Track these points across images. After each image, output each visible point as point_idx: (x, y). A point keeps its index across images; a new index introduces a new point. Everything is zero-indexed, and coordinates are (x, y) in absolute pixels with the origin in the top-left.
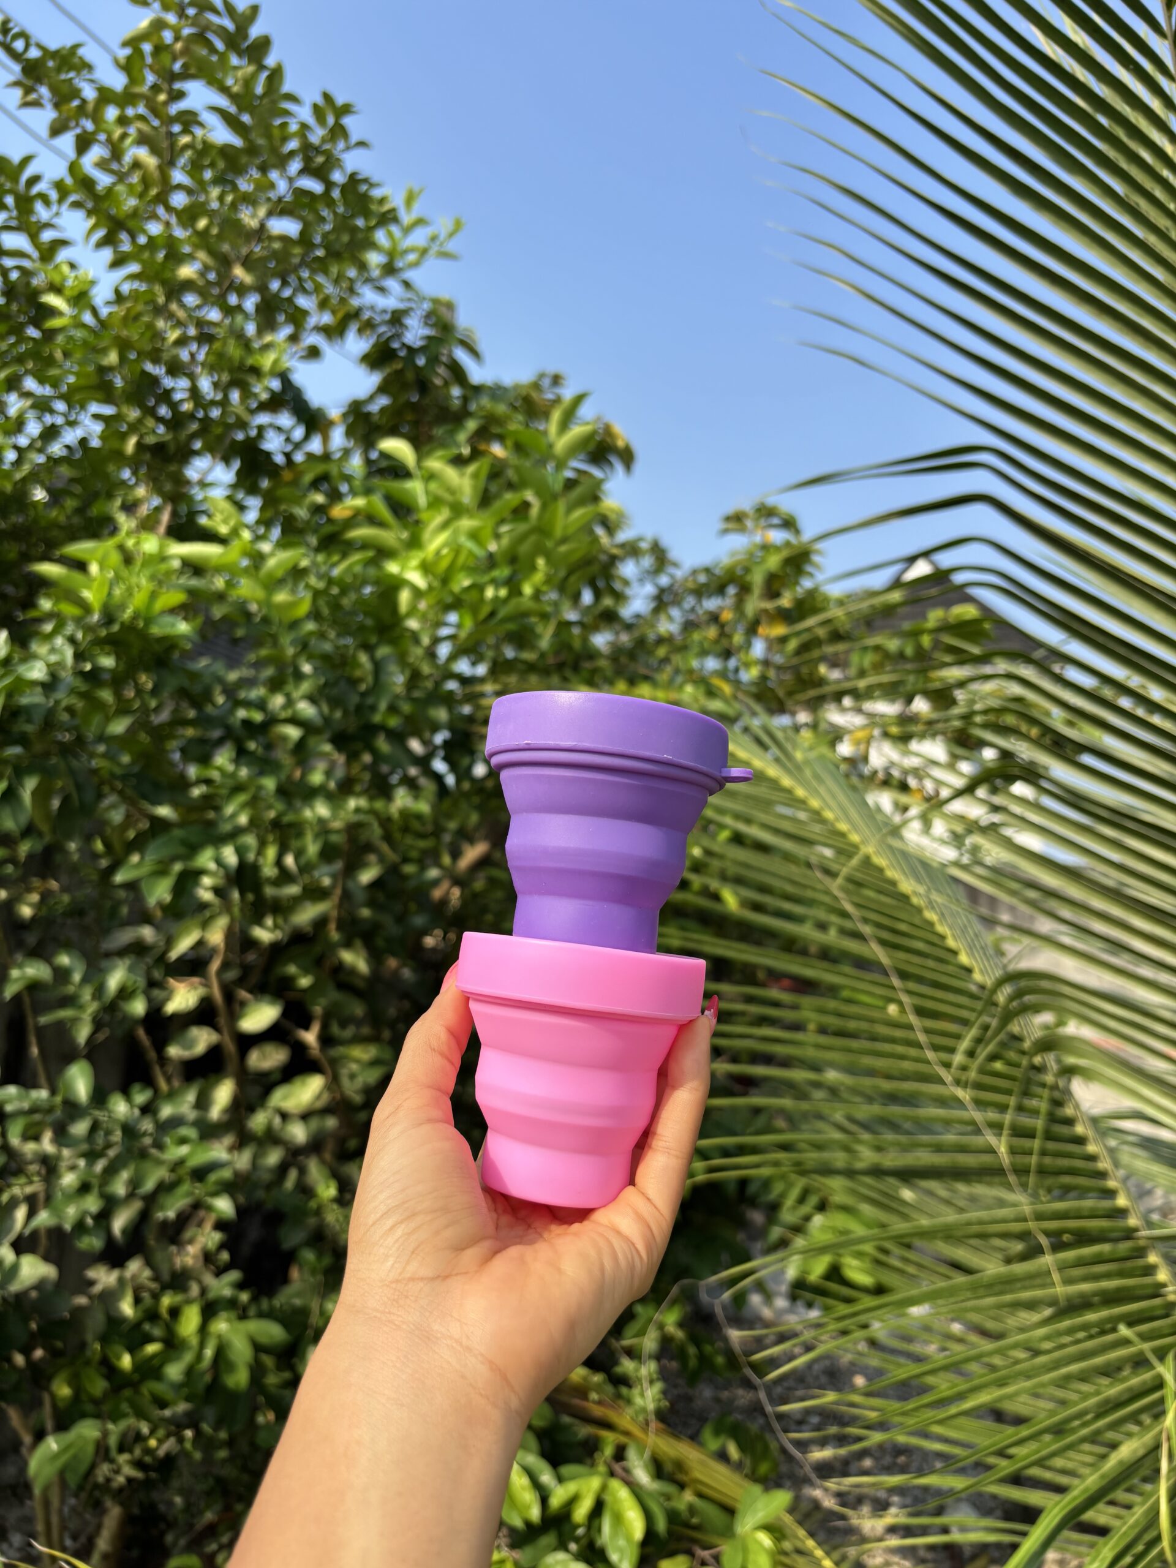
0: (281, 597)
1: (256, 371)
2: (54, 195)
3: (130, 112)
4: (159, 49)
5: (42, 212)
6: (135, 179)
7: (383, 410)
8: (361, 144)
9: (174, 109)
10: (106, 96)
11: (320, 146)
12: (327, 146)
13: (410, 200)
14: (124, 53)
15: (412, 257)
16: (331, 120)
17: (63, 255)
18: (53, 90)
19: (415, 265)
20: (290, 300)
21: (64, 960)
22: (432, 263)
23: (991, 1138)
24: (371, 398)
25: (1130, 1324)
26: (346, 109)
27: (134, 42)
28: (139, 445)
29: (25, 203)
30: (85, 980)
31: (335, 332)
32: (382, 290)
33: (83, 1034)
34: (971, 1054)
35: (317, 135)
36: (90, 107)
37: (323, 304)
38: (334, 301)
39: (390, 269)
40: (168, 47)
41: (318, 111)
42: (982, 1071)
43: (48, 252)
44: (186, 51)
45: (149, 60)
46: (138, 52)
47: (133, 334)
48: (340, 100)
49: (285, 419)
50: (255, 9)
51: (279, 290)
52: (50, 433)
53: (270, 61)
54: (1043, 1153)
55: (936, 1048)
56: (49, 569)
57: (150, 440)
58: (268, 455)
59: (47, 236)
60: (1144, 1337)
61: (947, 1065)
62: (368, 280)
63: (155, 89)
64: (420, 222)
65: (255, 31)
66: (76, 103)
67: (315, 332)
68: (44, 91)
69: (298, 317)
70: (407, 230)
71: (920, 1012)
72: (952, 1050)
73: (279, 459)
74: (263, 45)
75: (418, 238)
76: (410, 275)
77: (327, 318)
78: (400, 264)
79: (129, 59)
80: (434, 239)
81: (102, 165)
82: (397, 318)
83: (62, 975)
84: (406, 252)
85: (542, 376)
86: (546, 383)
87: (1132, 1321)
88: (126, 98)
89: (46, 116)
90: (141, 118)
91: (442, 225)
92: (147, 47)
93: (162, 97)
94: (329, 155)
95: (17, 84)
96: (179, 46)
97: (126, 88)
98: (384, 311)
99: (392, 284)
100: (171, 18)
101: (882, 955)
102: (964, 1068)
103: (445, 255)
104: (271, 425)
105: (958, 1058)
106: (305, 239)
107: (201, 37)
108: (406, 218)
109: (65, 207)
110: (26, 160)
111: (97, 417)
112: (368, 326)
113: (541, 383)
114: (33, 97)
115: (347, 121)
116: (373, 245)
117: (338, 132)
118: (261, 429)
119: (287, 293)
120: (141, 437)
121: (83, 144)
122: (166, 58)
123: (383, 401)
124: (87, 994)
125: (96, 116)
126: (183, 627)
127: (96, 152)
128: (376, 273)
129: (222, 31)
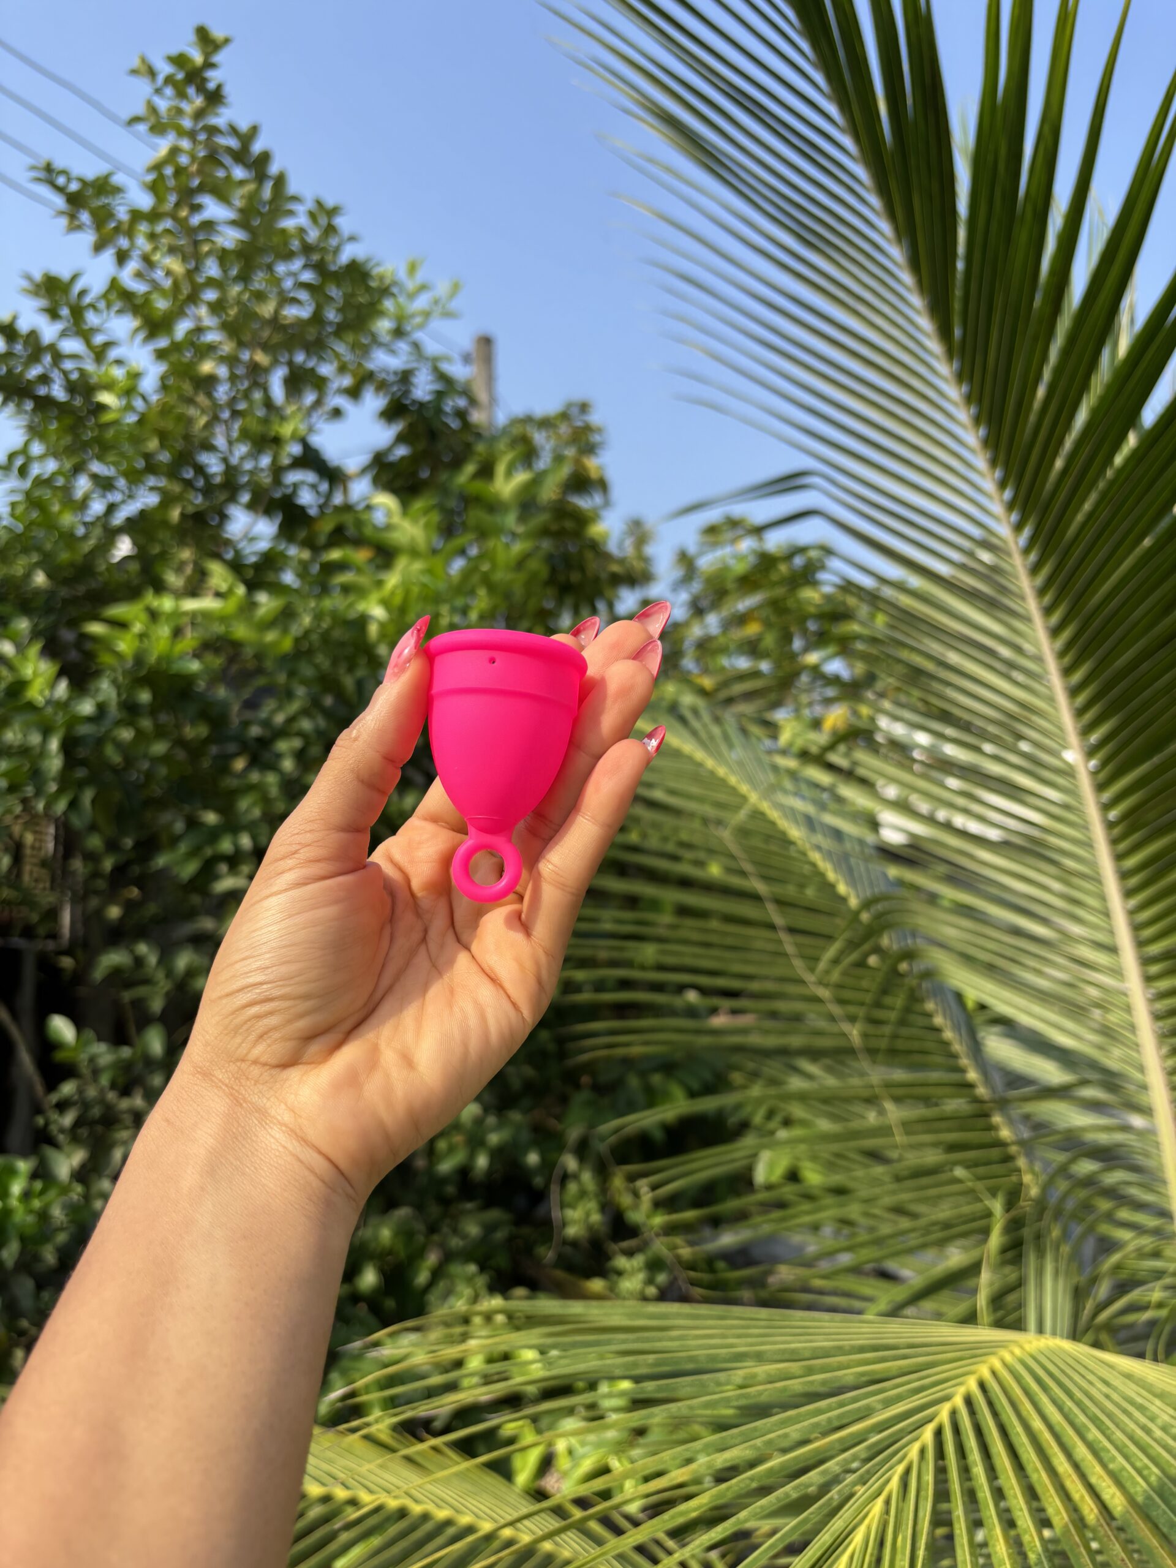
0: (271, 636)
1: (277, 441)
2: (102, 305)
3: (160, 228)
4: (179, 171)
5: (92, 319)
6: (167, 283)
7: (403, 458)
8: (352, 239)
9: (196, 220)
10: (136, 216)
11: (317, 246)
12: (322, 245)
13: (412, 268)
14: (150, 178)
15: (418, 320)
16: (323, 221)
17: (113, 354)
18: (94, 214)
19: (421, 327)
20: (313, 370)
21: (142, 948)
22: (437, 324)
23: (846, 1027)
24: (390, 449)
25: (968, 1167)
26: (333, 212)
27: (157, 167)
28: (183, 515)
29: (77, 313)
30: (160, 962)
31: (354, 393)
32: (392, 352)
33: (157, 1005)
34: (836, 961)
35: (313, 235)
36: (126, 227)
37: (342, 369)
38: (351, 367)
39: (399, 332)
40: (185, 169)
41: (312, 216)
42: (845, 974)
43: (99, 354)
44: (200, 172)
45: (171, 183)
46: (161, 177)
47: (169, 425)
48: (330, 203)
49: (310, 477)
50: (254, 130)
51: (305, 362)
52: (111, 508)
53: (274, 169)
54: (895, 1036)
55: (803, 957)
56: (96, 628)
57: (190, 509)
58: (302, 509)
59: (99, 339)
60: (979, 1178)
61: (812, 970)
62: (380, 345)
63: (178, 205)
64: (423, 288)
65: (257, 147)
66: (113, 225)
67: (337, 395)
68: (85, 217)
69: (320, 384)
70: (412, 296)
71: (792, 930)
72: (817, 959)
73: (313, 512)
74: (265, 158)
75: (421, 302)
76: (419, 336)
77: (347, 381)
78: (409, 328)
79: (154, 182)
80: (436, 302)
81: (139, 275)
82: (406, 377)
83: (139, 962)
84: (413, 316)
85: (570, 405)
86: (575, 411)
87: (969, 1165)
88: (154, 216)
89: (88, 238)
90: (168, 231)
91: (442, 288)
92: (169, 171)
93: (184, 213)
94: (324, 250)
95: (62, 213)
96: (194, 168)
97: (154, 209)
98: (395, 373)
99: (403, 346)
100: (185, 144)
101: (760, 887)
102: (827, 972)
103: (448, 315)
104: (303, 483)
105: (822, 965)
106: (317, 318)
107: (213, 158)
108: (411, 285)
109: (112, 314)
110: (75, 277)
111: (152, 489)
112: (382, 386)
113: (569, 412)
114: (77, 223)
115: (340, 221)
116: (381, 314)
117: (330, 230)
118: (296, 486)
119: (311, 364)
120: (184, 508)
121: (122, 258)
122: (183, 178)
123: (402, 451)
124: (160, 975)
125: (130, 234)
126: (195, 666)
127: (133, 265)
128: (386, 338)
129: (229, 150)
